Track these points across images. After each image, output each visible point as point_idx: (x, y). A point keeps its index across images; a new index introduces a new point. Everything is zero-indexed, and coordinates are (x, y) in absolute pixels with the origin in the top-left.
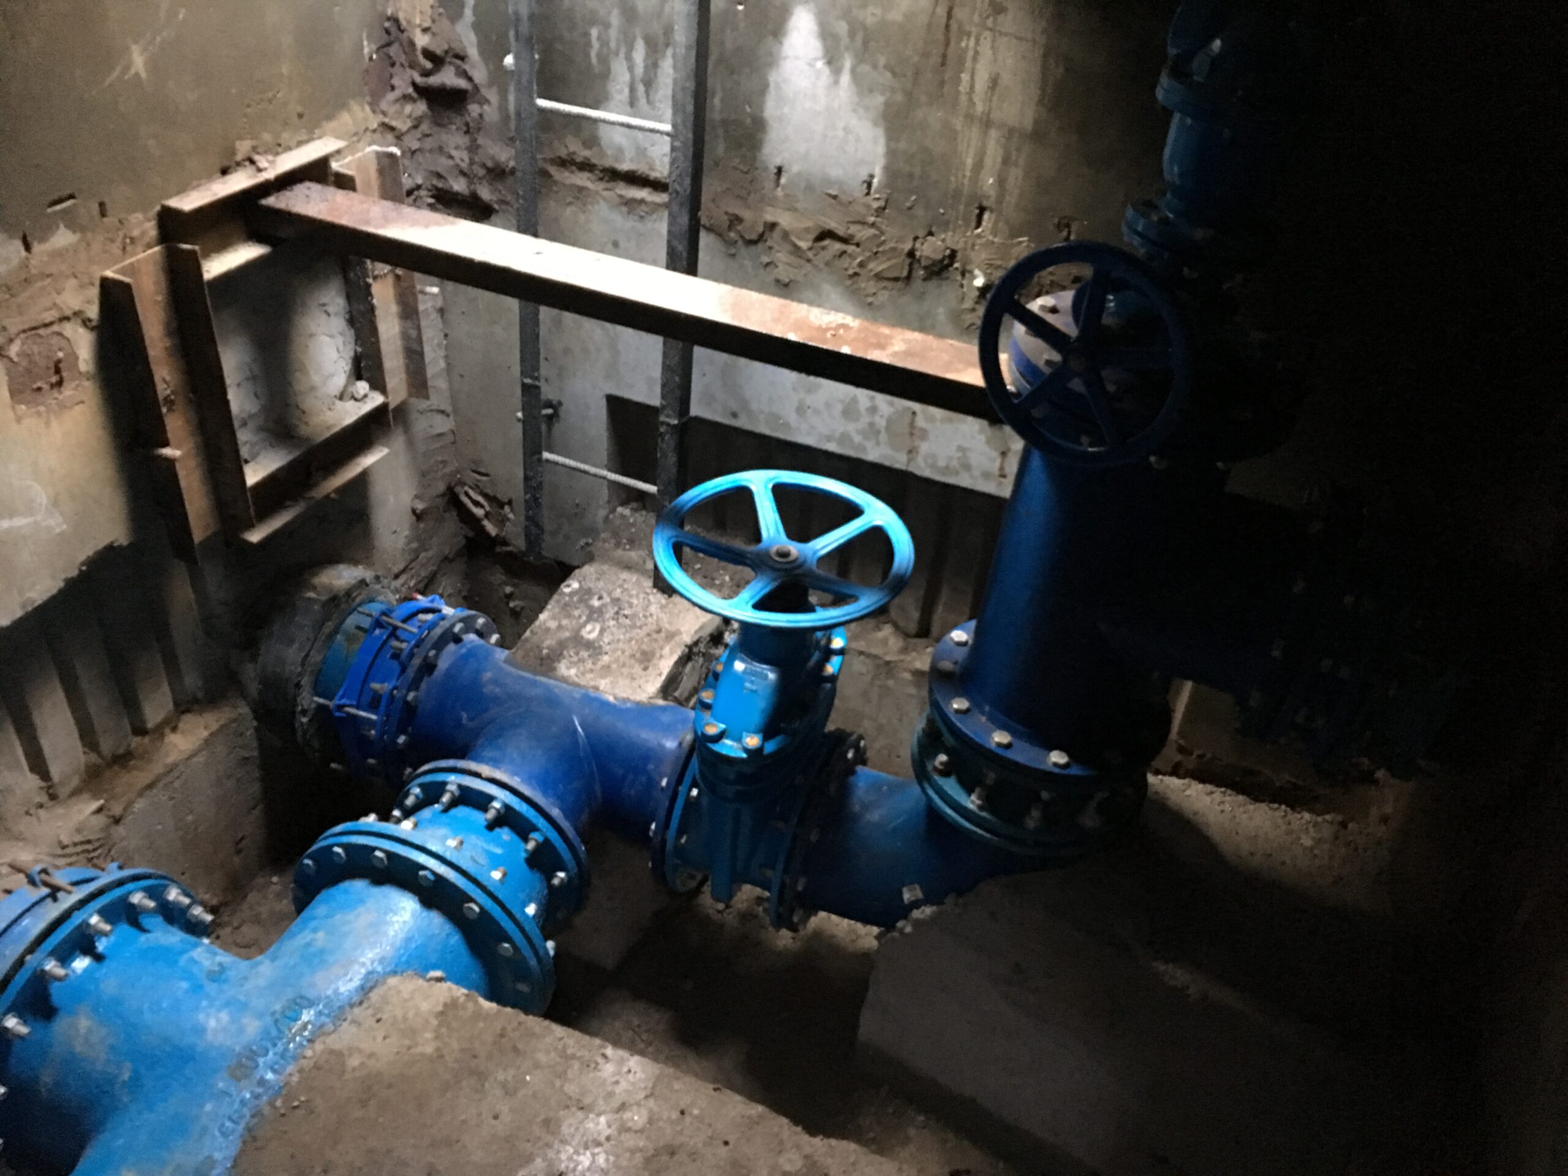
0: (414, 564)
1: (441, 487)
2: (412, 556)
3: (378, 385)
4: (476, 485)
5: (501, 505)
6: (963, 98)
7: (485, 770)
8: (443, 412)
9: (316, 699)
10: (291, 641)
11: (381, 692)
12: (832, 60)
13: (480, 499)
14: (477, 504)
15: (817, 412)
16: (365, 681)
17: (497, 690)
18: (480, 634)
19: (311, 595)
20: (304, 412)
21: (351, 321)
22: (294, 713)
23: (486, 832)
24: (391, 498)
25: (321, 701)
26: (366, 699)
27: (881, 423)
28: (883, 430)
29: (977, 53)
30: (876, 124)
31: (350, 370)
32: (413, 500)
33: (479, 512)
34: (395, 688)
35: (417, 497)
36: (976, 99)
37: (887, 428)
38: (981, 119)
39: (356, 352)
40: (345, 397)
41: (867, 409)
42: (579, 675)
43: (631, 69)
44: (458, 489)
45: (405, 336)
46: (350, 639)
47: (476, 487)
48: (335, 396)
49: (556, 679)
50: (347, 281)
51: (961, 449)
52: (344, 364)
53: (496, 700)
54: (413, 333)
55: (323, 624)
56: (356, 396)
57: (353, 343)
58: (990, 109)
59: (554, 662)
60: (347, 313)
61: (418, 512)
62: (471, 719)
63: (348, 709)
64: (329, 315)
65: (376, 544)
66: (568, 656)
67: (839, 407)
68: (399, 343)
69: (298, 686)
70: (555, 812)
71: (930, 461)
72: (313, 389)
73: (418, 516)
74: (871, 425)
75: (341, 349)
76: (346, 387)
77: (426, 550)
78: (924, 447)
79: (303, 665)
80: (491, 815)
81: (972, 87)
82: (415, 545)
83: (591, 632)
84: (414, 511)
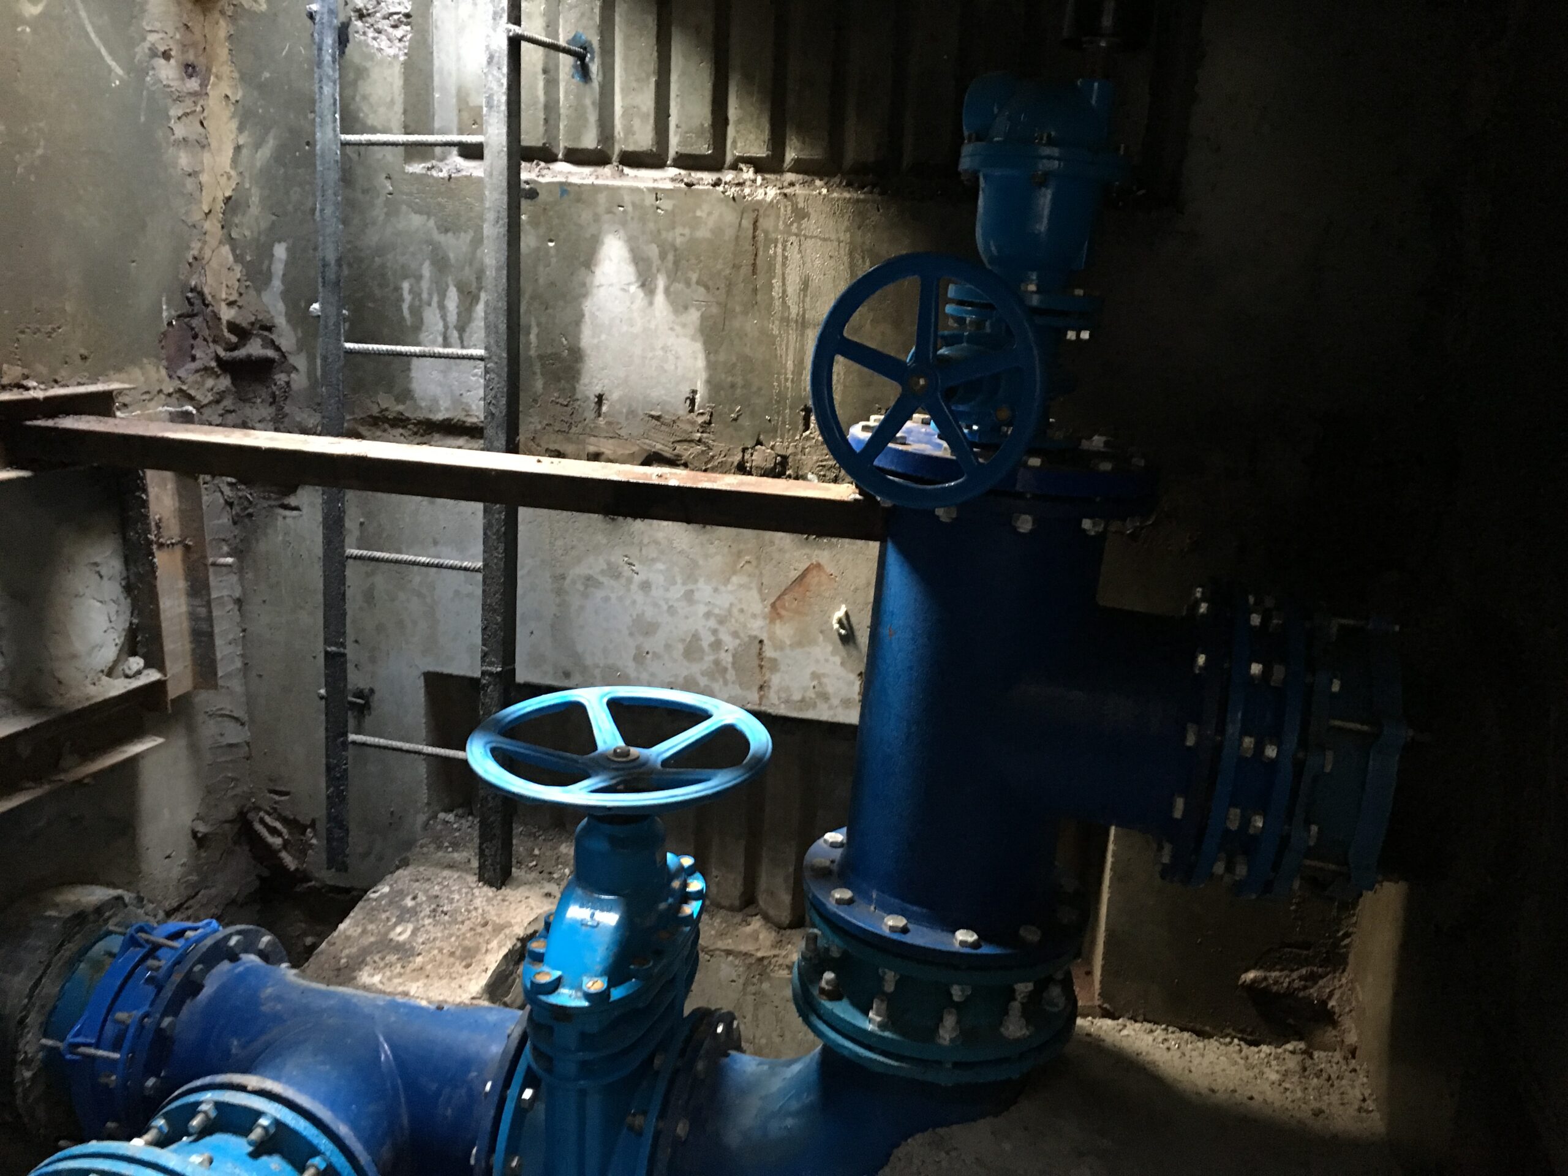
0: (191, 902)
1: (231, 810)
2: (191, 892)
3: (155, 660)
4: (275, 809)
5: (303, 829)
6: (777, 303)
7: (252, 1081)
8: (237, 719)
9: (44, 1041)
10: (18, 968)
11: (129, 1021)
12: (646, 285)
13: (278, 825)
14: (274, 831)
15: (656, 656)
16: (110, 1010)
17: (279, 1007)
18: (263, 955)
19: (53, 913)
20: (60, 682)
21: (128, 589)
22: (14, 1062)
23: (249, 1160)
24: (166, 811)
25: (49, 1042)
26: (109, 1033)
27: (727, 659)
28: (729, 666)
29: (785, 258)
30: (693, 339)
31: (123, 645)
32: (193, 821)
33: (277, 841)
34: (147, 1015)
35: (199, 817)
36: (789, 303)
37: (734, 663)
38: (797, 321)
39: (131, 624)
40: (115, 673)
41: (711, 645)
42: (385, 980)
43: (444, 318)
44: (251, 816)
45: (193, 616)
46: (97, 965)
47: (274, 812)
48: (102, 671)
49: (357, 987)
50: (125, 540)
51: (815, 676)
52: (115, 636)
53: (277, 1018)
54: (202, 611)
55: (61, 945)
56: (128, 672)
57: (128, 613)
58: (804, 311)
59: (354, 971)
60: (123, 579)
61: (199, 835)
62: (244, 1047)
63: (82, 1050)
64: (101, 577)
65: (144, 867)
66: (371, 962)
67: (681, 647)
68: (186, 625)
69: (22, 1022)
70: (343, 1130)
71: (783, 695)
72: (74, 656)
73: (200, 841)
74: (717, 662)
75: (113, 619)
76: (116, 663)
77: (207, 887)
78: (776, 680)
79: (30, 996)
80: (256, 1134)
81: (784, 292)
82: (194, 878)
83: (402, 933)
84: (194, 834)
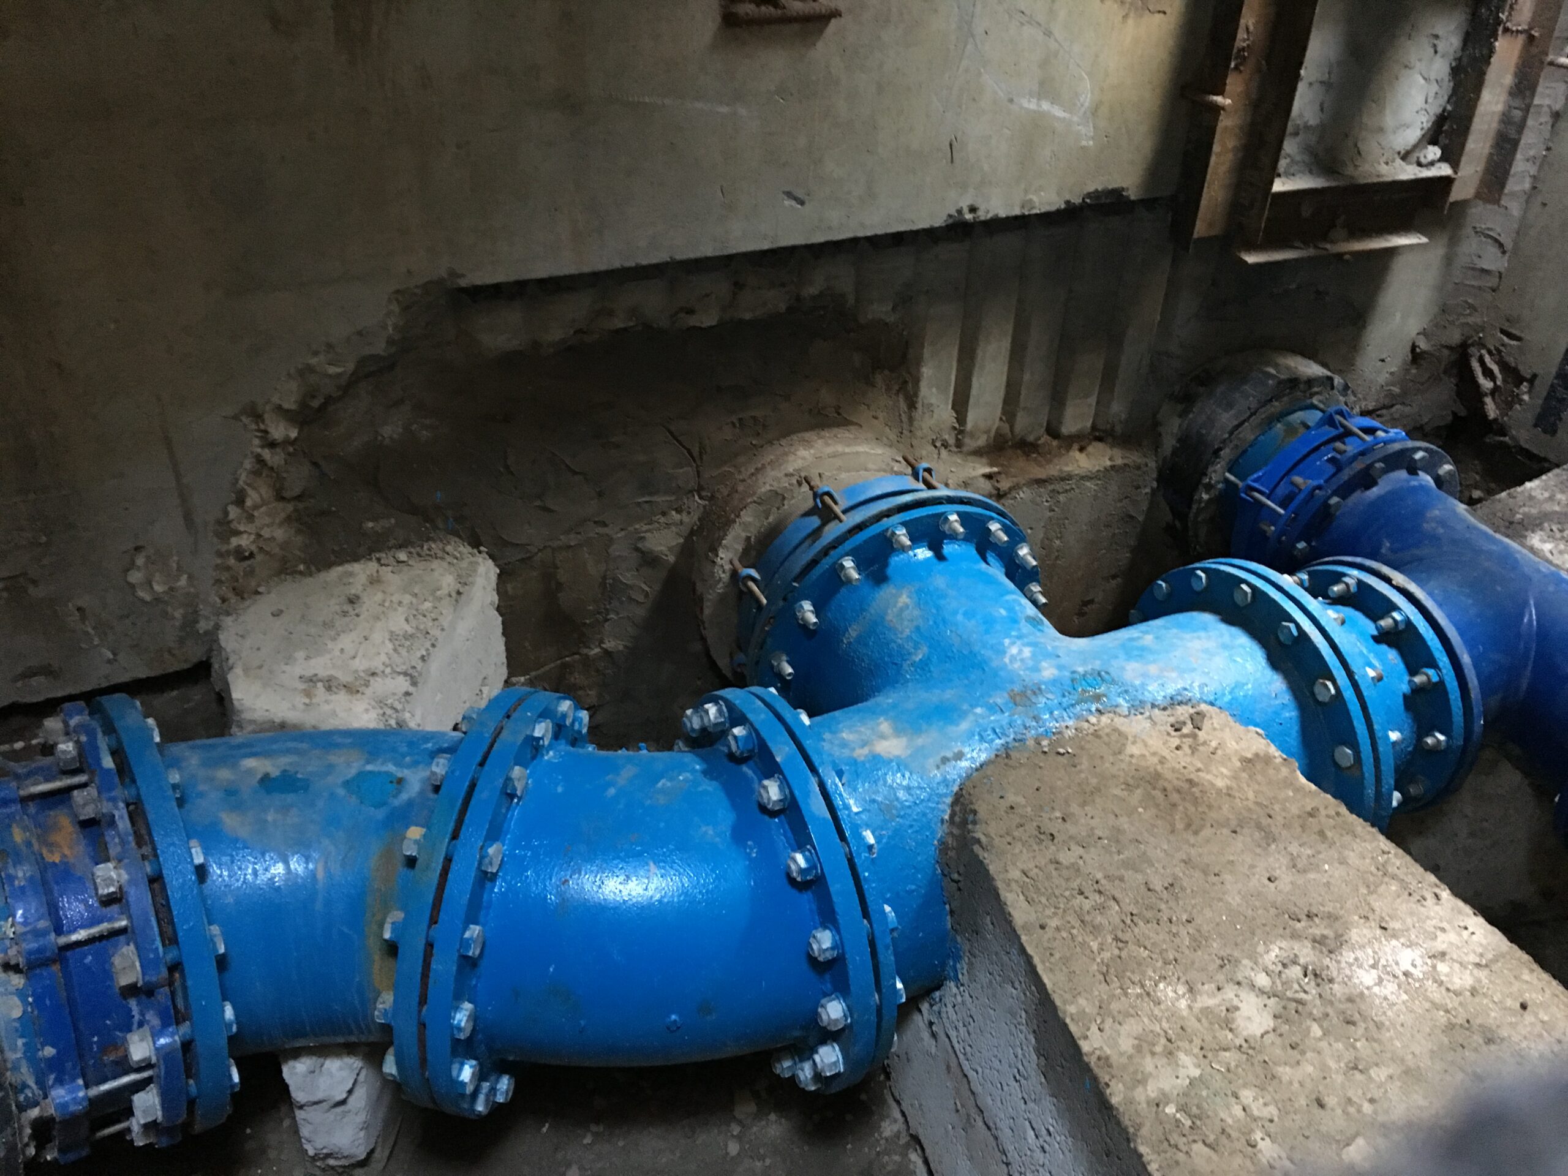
1: (1455, 337)
3: (1451, 156)
4: (1499, 351)
5: (1519, 380)
7: (1399, 578)
8: (1501, 245)
9: (1228, 475)
10: (1230, 406)
11: (1303, 487)
13: (1495, 368)
14: (1488, 373)
16: (1289, 472)
17: (1441, 531)
18: (1439, 482)
19: (1272, 371)
20: (1359, 153)
21: (1456, 71)
22: (1199, 482)
23: (1371, 641)
24: (1398, 315)
25: (1232, 478)
26: (1282, 490)
31: (1429, 129)
32: (1418, 334)
33: (1486, 384)
34: (1319, 487)
35: (1424, 333)
39: (1444, 110)
40: (1409, 159)
44: (1473, 350)
45: (1506, 119)
46: (1291, 430)
47: (1497, 354)
48: (1399, 153)
49: (1523, 545)
50: (1474, 16)
52: (1424, 119)
53: (1434, 539)
54: (1517, 114)
55: (1271, 400)
56: (1423, 160)
57: (1446, 98)
60: (1455, 59)
61: (1418, 350)
62: (1391, 550)
63: (1257, 495)
64: (1436, 52)
65: (1359, 362)
68: (1495, 125)
69: (1216, 453)
70: (1466, 659)
72: (1381, 130)
73: (1416, 356)
75: (1430, 100)
76: (1415, 147)
79: (1231, 433)
80: (1386, 623)
82: (1396, 390)
84: (1414, 347)
